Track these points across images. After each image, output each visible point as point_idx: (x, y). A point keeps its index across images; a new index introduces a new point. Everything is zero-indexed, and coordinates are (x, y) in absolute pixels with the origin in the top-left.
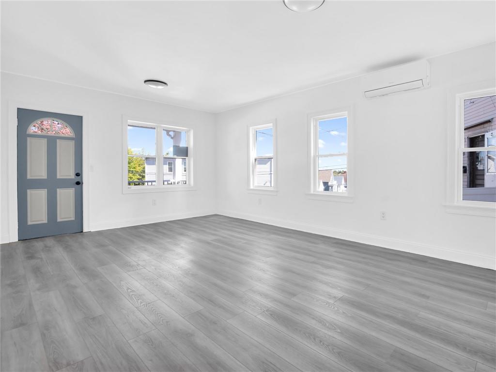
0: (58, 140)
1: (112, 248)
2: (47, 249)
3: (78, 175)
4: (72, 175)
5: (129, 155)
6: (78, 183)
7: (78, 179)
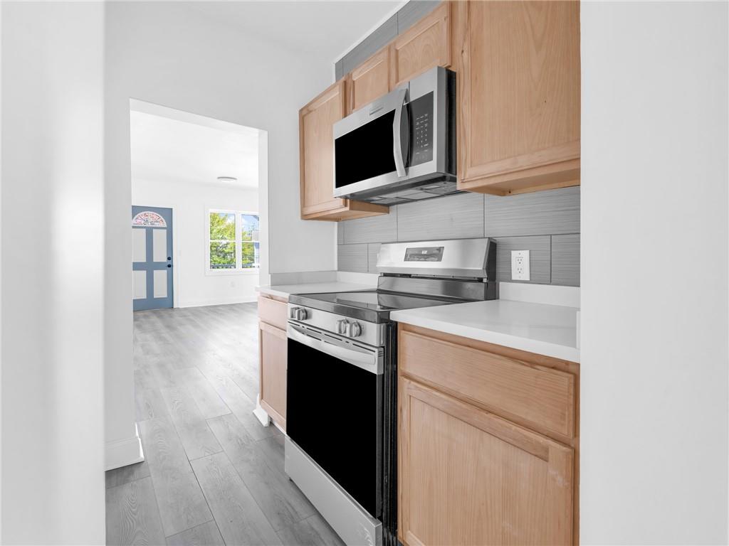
0: (154, 230)
1: (192, 317)
2: (146, 316)
3: (169, 259)
4: (165, 260)
5: (212, 241)
6: (169, 266)
7: (169, 262)
